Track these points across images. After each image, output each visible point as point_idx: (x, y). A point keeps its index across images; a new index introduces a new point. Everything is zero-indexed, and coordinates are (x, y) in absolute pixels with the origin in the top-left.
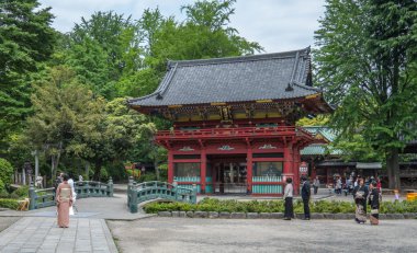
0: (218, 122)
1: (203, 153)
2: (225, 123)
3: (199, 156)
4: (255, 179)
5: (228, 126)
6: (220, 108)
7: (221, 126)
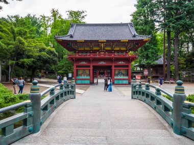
0: (98, 51)
1: (92, 65)
2: (101, 51)
3: (89, 66)
4: (116, 77)
5: (103, 53)
6: (100, 44)
7: (99, 52)
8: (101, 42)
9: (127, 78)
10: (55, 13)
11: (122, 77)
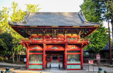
0: (51, 36)
1: (44, 50)
3: (42, 52)
4: (68, 63)
5: (55, 38)
6: (53, 29)
7: (52, 38)
8: (54, 28)
9: (79, 63)
10: (15, 5)
11: (75, 62)
